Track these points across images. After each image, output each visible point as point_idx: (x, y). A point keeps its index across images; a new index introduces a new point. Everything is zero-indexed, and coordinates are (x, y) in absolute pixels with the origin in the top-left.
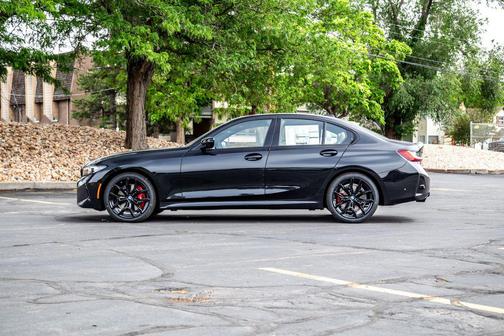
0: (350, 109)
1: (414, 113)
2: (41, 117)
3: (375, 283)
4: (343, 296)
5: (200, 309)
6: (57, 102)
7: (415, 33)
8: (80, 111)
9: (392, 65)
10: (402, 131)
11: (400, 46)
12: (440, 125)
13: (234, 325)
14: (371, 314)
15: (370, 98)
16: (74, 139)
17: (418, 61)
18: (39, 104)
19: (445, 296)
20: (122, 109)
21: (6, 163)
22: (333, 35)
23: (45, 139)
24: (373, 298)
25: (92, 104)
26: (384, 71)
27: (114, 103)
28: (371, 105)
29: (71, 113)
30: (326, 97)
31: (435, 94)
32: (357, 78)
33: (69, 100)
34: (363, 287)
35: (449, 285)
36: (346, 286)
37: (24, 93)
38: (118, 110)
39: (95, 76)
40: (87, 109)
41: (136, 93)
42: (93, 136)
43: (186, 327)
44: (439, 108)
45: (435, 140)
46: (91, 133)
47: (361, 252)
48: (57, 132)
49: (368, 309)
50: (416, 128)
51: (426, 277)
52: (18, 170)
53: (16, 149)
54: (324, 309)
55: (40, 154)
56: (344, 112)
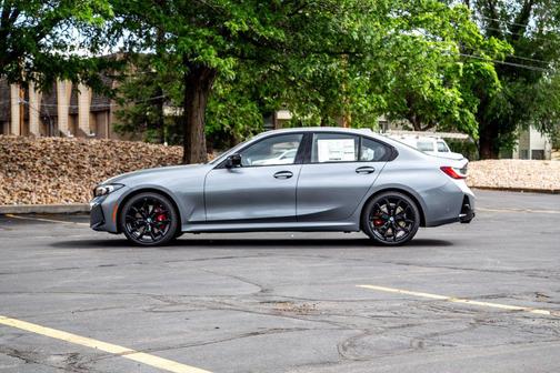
0: (438, 120)
1: (514, 123)
2: (76, 130)
3: (475, 299)
4: (444, 308)
5: (308, 317)
6: (95, 113)
7: (515, 29)
8: (122, 124)
9: (489, 67)
10: (500, 145)
11: (498, 45)
12: (546, 138)
13: (344, 328)
14: (473, 322)
15: (460, 106)
16: (126, 157)
17: (519, 61)
18: (74, 115)
19: (544, 309)
20: (170, 121)
21: (55, 184)
22: (418, 33)
23: (94, 156)
24: (473, 310)
25: (136, 116)
26: (478, 74)
27: (160, 114)
28: (462, 114)
29: (111, 126)
30: (409, 105)
31: (540, 101)
32: (447, 83)
33: (108, 111)
34: (464, 301)
35: (549, 300)
36: (446, 300)
37: (57, 103)
38: (165, 122)
39: (139, 83)
40: (130, 121)
41: (196, 103)
42: (146, 152)
43: (301, 329)
44: (544, 117)
45: (540, 155)
46: (144, 149)
47: (458, 272)
48: (106, 148)
49: (469, 318)
50: (517, 141)
51: (527, 294)
52: (68, 192)
53: (63, 168)
54: (426, 318)
55: (89, 173)
56: (431, 122)
